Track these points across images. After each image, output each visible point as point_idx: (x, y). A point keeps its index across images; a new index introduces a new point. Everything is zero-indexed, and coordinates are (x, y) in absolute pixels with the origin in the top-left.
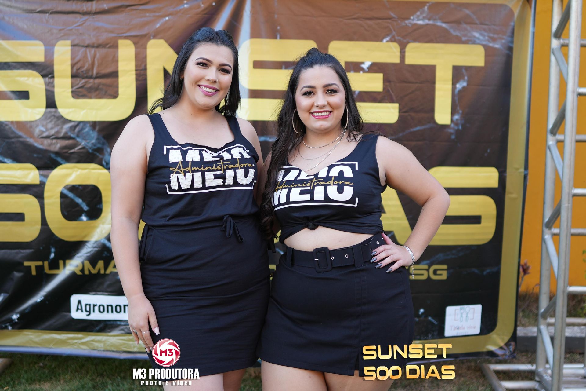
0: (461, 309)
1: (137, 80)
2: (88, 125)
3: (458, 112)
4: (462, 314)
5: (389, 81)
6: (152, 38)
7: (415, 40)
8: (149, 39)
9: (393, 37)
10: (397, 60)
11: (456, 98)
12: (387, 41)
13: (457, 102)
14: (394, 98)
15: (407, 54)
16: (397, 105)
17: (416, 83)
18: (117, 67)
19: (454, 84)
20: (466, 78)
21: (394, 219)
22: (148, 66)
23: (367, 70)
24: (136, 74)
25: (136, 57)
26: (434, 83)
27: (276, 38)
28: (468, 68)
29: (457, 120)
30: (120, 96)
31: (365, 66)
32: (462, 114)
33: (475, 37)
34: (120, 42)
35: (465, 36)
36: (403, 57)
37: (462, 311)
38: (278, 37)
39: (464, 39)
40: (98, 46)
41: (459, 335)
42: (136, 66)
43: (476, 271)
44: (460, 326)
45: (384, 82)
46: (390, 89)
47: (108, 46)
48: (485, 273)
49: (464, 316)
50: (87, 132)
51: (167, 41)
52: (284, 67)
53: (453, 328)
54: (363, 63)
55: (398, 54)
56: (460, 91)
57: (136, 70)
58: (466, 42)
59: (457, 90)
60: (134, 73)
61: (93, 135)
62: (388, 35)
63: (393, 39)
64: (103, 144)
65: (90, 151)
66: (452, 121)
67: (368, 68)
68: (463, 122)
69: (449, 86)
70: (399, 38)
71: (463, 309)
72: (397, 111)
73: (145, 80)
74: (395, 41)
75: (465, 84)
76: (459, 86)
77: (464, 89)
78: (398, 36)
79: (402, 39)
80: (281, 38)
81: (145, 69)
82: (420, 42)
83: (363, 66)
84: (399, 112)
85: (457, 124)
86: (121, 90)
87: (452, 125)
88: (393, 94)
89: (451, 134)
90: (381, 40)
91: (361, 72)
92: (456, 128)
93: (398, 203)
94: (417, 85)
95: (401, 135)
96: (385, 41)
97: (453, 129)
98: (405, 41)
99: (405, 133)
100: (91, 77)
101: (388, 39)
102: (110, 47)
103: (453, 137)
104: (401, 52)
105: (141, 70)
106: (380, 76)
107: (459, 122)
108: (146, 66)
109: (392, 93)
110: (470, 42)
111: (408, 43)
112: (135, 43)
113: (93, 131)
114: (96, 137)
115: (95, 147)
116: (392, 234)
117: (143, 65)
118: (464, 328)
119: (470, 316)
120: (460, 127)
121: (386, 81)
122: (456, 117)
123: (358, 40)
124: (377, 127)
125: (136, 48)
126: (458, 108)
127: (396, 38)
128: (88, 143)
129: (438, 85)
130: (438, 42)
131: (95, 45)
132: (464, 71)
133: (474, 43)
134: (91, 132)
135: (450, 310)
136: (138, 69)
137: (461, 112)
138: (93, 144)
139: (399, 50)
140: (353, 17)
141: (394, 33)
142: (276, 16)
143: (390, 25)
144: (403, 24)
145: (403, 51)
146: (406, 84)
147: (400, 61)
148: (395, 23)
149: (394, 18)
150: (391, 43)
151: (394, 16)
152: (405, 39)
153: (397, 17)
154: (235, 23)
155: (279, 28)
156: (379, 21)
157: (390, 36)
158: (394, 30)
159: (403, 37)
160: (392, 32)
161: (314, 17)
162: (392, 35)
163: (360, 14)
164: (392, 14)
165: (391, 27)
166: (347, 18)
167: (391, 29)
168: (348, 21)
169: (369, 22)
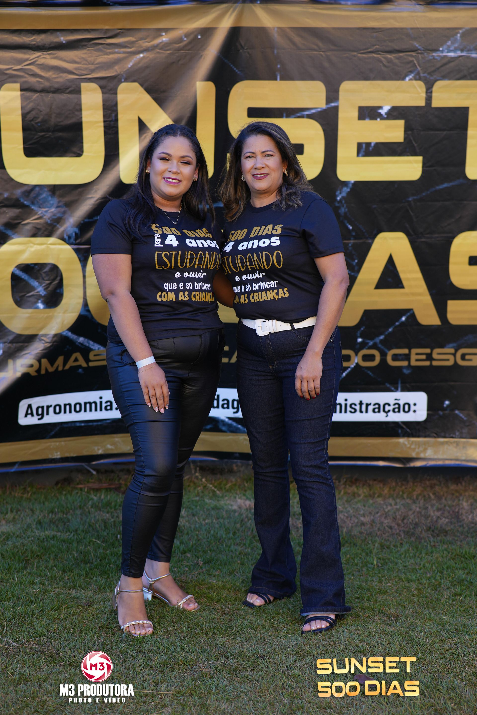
1: (106, 133)
2: (46, 189)
5: (412, 130)
6: (123, 80)
7: (444, 78)
8: (120, 82)
9: (418, 74)
10: (422, 103)
12: (410, 80)
14: (418, 151)
15: (434, 95)
16: (420, 158)
17: (445, 130)
18: (81, 118)
21: (413, 294)
22: (120, 116)
23: (386, 116)
24: (105, 127)
25: (104, 105)
26: (466, 129)
27: (275, 79)
30: (85, 154)
31: (383, 112)
34: (84, 85)
36: (429, 99)
38: (278, 77)
40: (57, 91)
42: (105, 116)
45: (406, 131)
46: (412, 138)
47: (67, 91)
50: (44, 198)
51: (142, 85)
52: (285, 115)
54: (381, 108)
55: (424, 95)
57: (104, 122)
60: (102, 124)
61: (52, 202)
62: (411, 72)
63: (418, 77)
64: (64, 213)
65: (49, 222)
67: (386, 114)
70: (425, 75)
72: (420, 165)
73: (116, 133)
74: (420, 79)
78: (424, 73)
79: (428, 76)
80: (282, 79)
81: (116, 120)
82: (450, 79)
83: (380, 111)
84: (423, 166)
86: (86, 146)
88: (416, 145)
90: (403, 79)
91: (379, 119)
93: (419, 275)
94: (445, 132)
95: (424, 194)
96: (407, 79)
98: (432, 78)
99: (429, 192)
100: (48, 130)
101: (411, 77)
102: (70, 93)
104: (427, 92)
105: (110, 121)
106: (401, 123)
108: (116, 116)
109: (414, 143)
111: (436, 80)
112: (102, 87)
113: (52, 197)
114: (55, 205)
115: (55, 217)
116: (411, 312)
117: (113, 115)
121: (408, 129)
123: (374, 79)
124: (396, 186)
125: (103, 93)
127: (422, 75)
128: (46, 212)
129: (470, 132)
130: (472, 79)
131: (52, 89)
134: (50, 198)
136: (106, 120)
138: (52, 212)
139: (424, 90)
140: (370, 50)
141: (419, 68)
142: (276, 52)
143: (414, 59)
144: (431, 58)
145: (429, 91)
146: (432, 132)
147: (426, 103)
148: (420, 56)
149: (419, 50)
150: (415, 82)
151: (419, 47)
152: (432, 76)
153: (422, 49)
154: (226, 61)
155: (279, 66)
156: (401, 54)
157: (415, 73)
158: (419, 65)
159: (430, 74)
160: (417, 68)
161: (323, 52)
162: (416, 72)
163: (377, 47)
164: (417, 45)
165: (415, 62)
166: (362, 51)
167: (415, 64)
168: (364, 55)
169: (389, 56)
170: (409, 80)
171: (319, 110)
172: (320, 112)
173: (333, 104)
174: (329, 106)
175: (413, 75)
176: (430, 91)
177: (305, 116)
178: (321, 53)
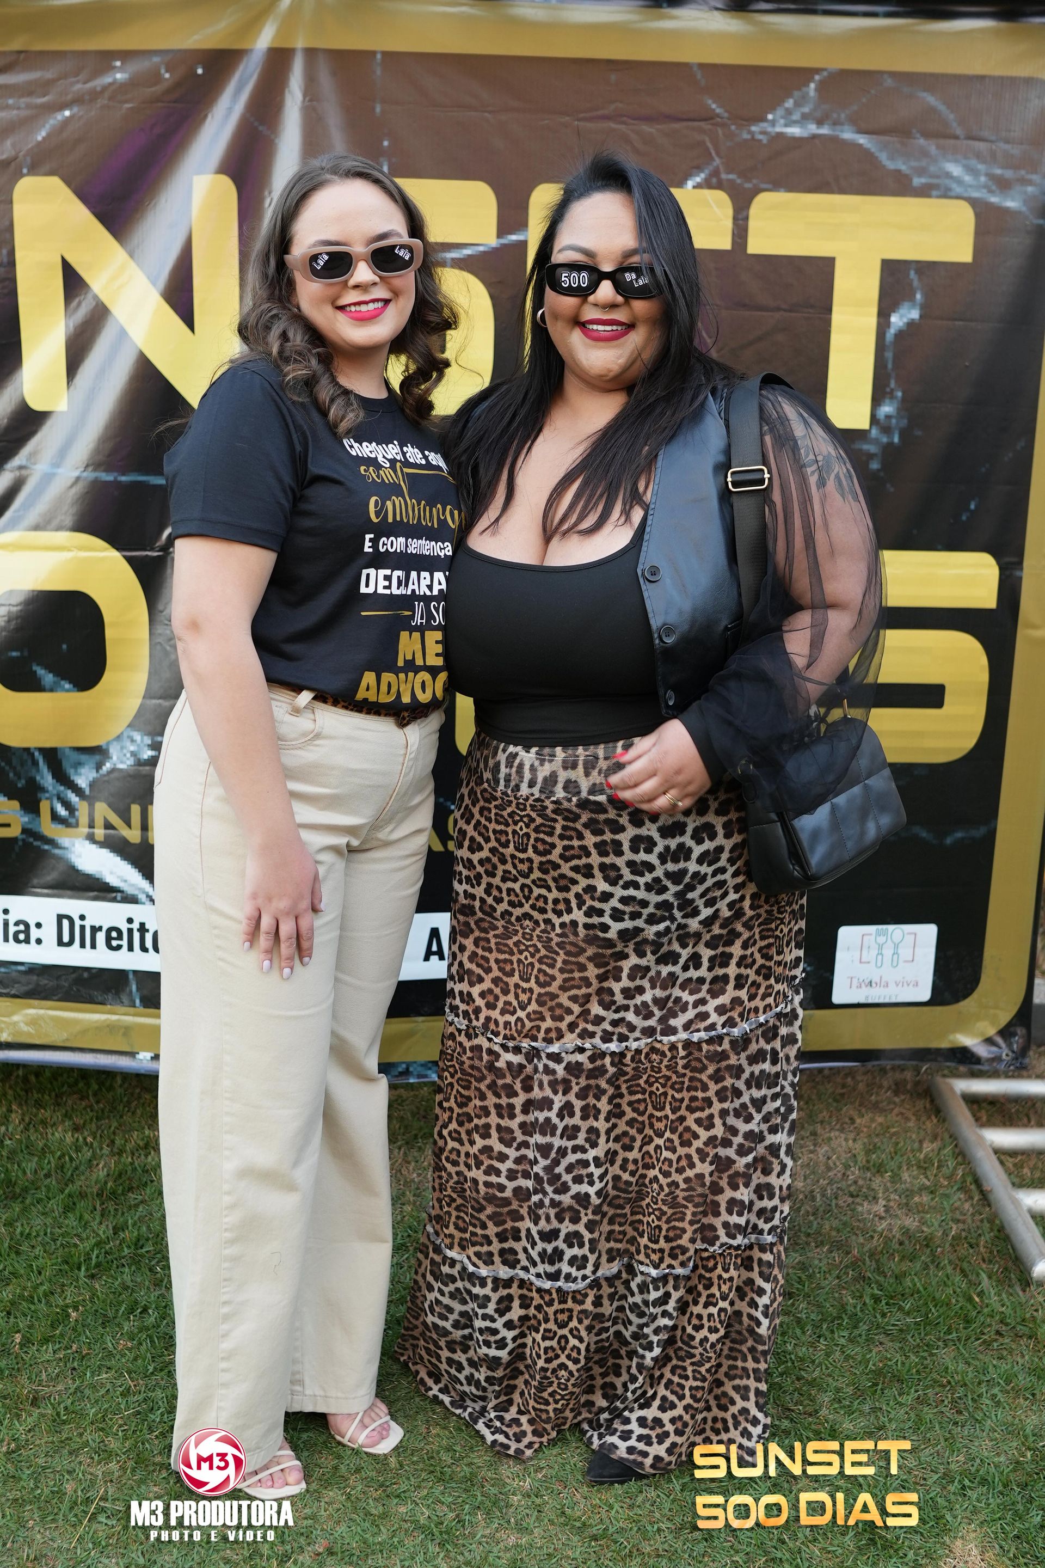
0: (878, 934)
3: (892, 396)
4: (881, 947)
6: (25, 170)
7: (777, 185)
8: (19, 175)
9: (716, 173)
10: (725, 243)
11: (889, 355)
12: (696, 187)
13: (890, 366)
15: (754, 224)
17: (778, 309)
19: (884, 314)
20: (918, 296)
26: (829, 310)
28: (925, 268)
29: (888, 417)
32: (904, 400)
33: (948, 175)
35: (921, 172)
36: (741, 233)
37: (881, 939)
39: (917, 181)
41: (870, 1001)
43: (924, 834)
44: (876, 979)
48: (949, 841)
49: (888, 952)
51: (68, 182)
53: (855, 982)
55: (728, 224)
56: (900, 335)
58: (923, 192)
59: (891, 333)
62: (699, 168)
63: (714, 180)
66: (874, 419)
68: (904, 422)
69: (871, 321)
70: (731, 176)
71: (885, 933)
73: (13, 293)
74: (719, 186)
75: (915, 314)
76: (897, 320)
77: (911, 324)
78: (728, 173)
79: (739, 181)
81: (11, 263)
82: (791, 189)
85: (886, 430)
87: (874, 432)
89: (871, 456)
90: (680, 183)
92: (885, 440)
94: (778, 315)
96: (690, 184)
97: (876, 441)
98: (748, 185)
101: (698, 179)
103: (875, 465)
104: (735, 219)
107: (894, 421)
108: (12, 252)
110: (934, 193)
111: (757, 191)
118: (887, 985)
119: (905, 953)
120: (896, 440)
122: (887, 409)
126: (893, 384)
127: (724, 176)
129: (839, 317)
130: (842, 191)
132: (912, 274)
133: (946, 194)
135: (848, 935)
137: (899, 394)
139: (730, 212)
140: (600, 113)
141: (717, 161)
142: (378, 109)
143: (707, 139)
144: (746, 136)
145: (740, 216)
146: (747, 313)
147: (734, 243)
148: (720, 131)
149: (718, 116)
150: (707, 192)
151: (718, 111)
152: (748, 180)
153: (726, 115)
154: (261, 128)
155: (386, 143)
156: (677, 126)
157: (707, 171)
158: (718, 154)
159: (743, 174)
160: (712, 159)
161: (490, 112)
162: (711, 168)
163: (620, 105)
164: (714, 106)
165: (709, 145)
166: (582, 115)
167: (707, 149)
168: (589, 125)
169: (646, 128)
170: (694, 187)
171: (481, 249)
172: (484, 252)
173: (514, 237)
174: (503, 241)
175: (703, 175)
176: (745, 214)
177: (449, 262)
178: (486, 114)
